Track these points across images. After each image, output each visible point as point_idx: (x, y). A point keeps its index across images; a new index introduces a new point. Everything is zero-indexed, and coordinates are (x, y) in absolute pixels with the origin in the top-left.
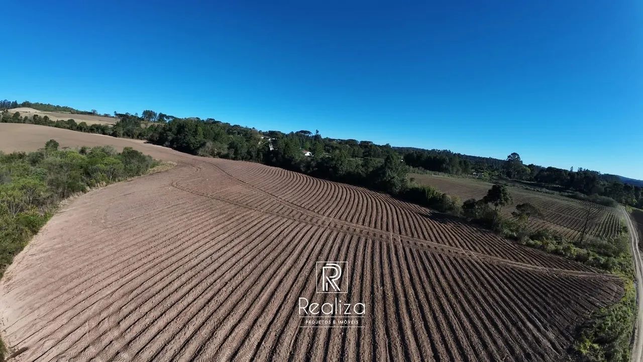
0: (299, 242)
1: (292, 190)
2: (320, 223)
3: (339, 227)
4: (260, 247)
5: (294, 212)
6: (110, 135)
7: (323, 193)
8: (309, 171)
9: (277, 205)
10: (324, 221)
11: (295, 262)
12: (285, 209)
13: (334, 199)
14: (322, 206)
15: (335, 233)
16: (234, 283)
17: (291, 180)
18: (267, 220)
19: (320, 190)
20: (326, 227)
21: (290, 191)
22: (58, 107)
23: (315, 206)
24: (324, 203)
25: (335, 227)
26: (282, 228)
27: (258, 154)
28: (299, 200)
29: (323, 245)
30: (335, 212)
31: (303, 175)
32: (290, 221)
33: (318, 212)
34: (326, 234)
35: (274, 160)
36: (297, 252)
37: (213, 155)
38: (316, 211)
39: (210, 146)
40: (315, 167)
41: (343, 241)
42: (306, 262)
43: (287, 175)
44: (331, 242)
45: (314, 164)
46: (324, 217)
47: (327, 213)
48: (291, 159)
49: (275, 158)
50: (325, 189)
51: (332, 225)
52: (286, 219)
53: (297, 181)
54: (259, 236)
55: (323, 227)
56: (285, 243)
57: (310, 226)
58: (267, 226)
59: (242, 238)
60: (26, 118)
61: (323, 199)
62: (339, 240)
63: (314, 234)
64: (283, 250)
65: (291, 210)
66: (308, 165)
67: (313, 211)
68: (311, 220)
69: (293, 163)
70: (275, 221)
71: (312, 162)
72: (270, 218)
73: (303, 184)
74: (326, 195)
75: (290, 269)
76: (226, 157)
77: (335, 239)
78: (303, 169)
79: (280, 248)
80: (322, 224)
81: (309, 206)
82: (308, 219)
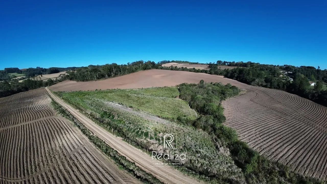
0: (307, 132)
1: (305, 110)
2: (316, 127)
3: (322, 130)
4: (293, 130)
5: (306, 121)
6: (209, 74)
7: (319, 114)
8: (314, 99)
9: (298, 116)
10: (317, 127)
11: (305, 137)
12: (301, 118)
13: (323, 118)
14: (317, 120)
15: (320, 132)
16: (286, 137)
17: (304, 103)
18: (295, 122)
19: (318, 112)
20: (318, 129)
21: (304, 110)
22: (184, 61)
23: (315, 120)
24: (319, 119)
25: (321, 130)
26: (301, 126)
27: (284, 86)
28: (308, 115)
29: (315, 135)
30: (323, 124)
31: (310, 101)
32: (304, 124)
33: (316, 122)
34: (317, 132)
35: (293, 90)
36: (306, 135)
37: (258, 85)
38: (315, 122)
39: (257, 81)
40: (317, 97)
41: (322, 135)
42: (308, 138)
43: (298, 100)
44: (318, 135)
45: (316, 95)
46: (318, 125)
47: (319, 124)
48: (304, 90)
49: (293, 89)
50: (321, 111)
51: (320, 129)
52: (302, 123)
53: (307, 105)
54: (292, 126)
55: (316, 129)
56: (302, 131)
57: (311, 127)
58: (295, 124)
59: (286, 125)
60: (179, 68)
61: (319, 117)
62: (321, 135)
63: (312, 131)
64: (301, 133)
65: (304, 119)
66: (313, 95)
67: (314, 121)
68: (312, 125)
69: (304, 93)
70: (298, 122)
71: (316, 94)
72: (296, 121)
73: (310, 107)
74: (320, 115)
75: (303, 139)
76: (265, 86)
77: (320, 134)
78: (310, 98)
79: (300, 132)
80: (316, 128)
81: (312, 119)
82: (311, 124)
